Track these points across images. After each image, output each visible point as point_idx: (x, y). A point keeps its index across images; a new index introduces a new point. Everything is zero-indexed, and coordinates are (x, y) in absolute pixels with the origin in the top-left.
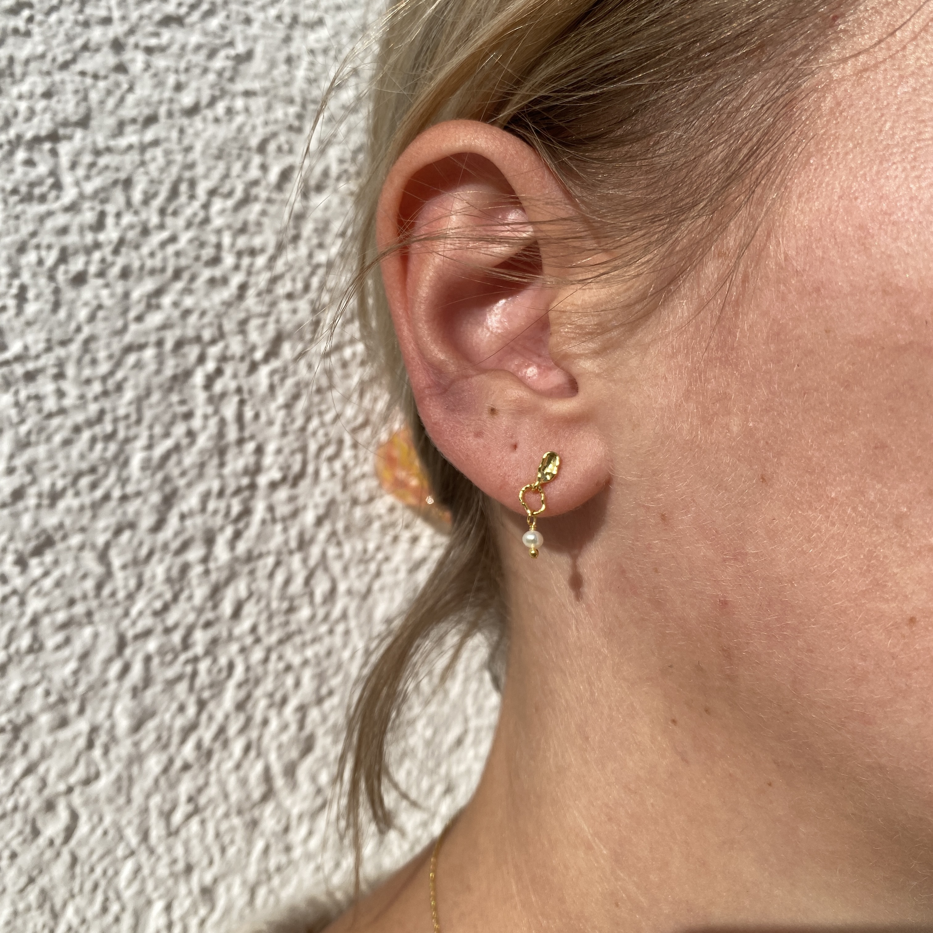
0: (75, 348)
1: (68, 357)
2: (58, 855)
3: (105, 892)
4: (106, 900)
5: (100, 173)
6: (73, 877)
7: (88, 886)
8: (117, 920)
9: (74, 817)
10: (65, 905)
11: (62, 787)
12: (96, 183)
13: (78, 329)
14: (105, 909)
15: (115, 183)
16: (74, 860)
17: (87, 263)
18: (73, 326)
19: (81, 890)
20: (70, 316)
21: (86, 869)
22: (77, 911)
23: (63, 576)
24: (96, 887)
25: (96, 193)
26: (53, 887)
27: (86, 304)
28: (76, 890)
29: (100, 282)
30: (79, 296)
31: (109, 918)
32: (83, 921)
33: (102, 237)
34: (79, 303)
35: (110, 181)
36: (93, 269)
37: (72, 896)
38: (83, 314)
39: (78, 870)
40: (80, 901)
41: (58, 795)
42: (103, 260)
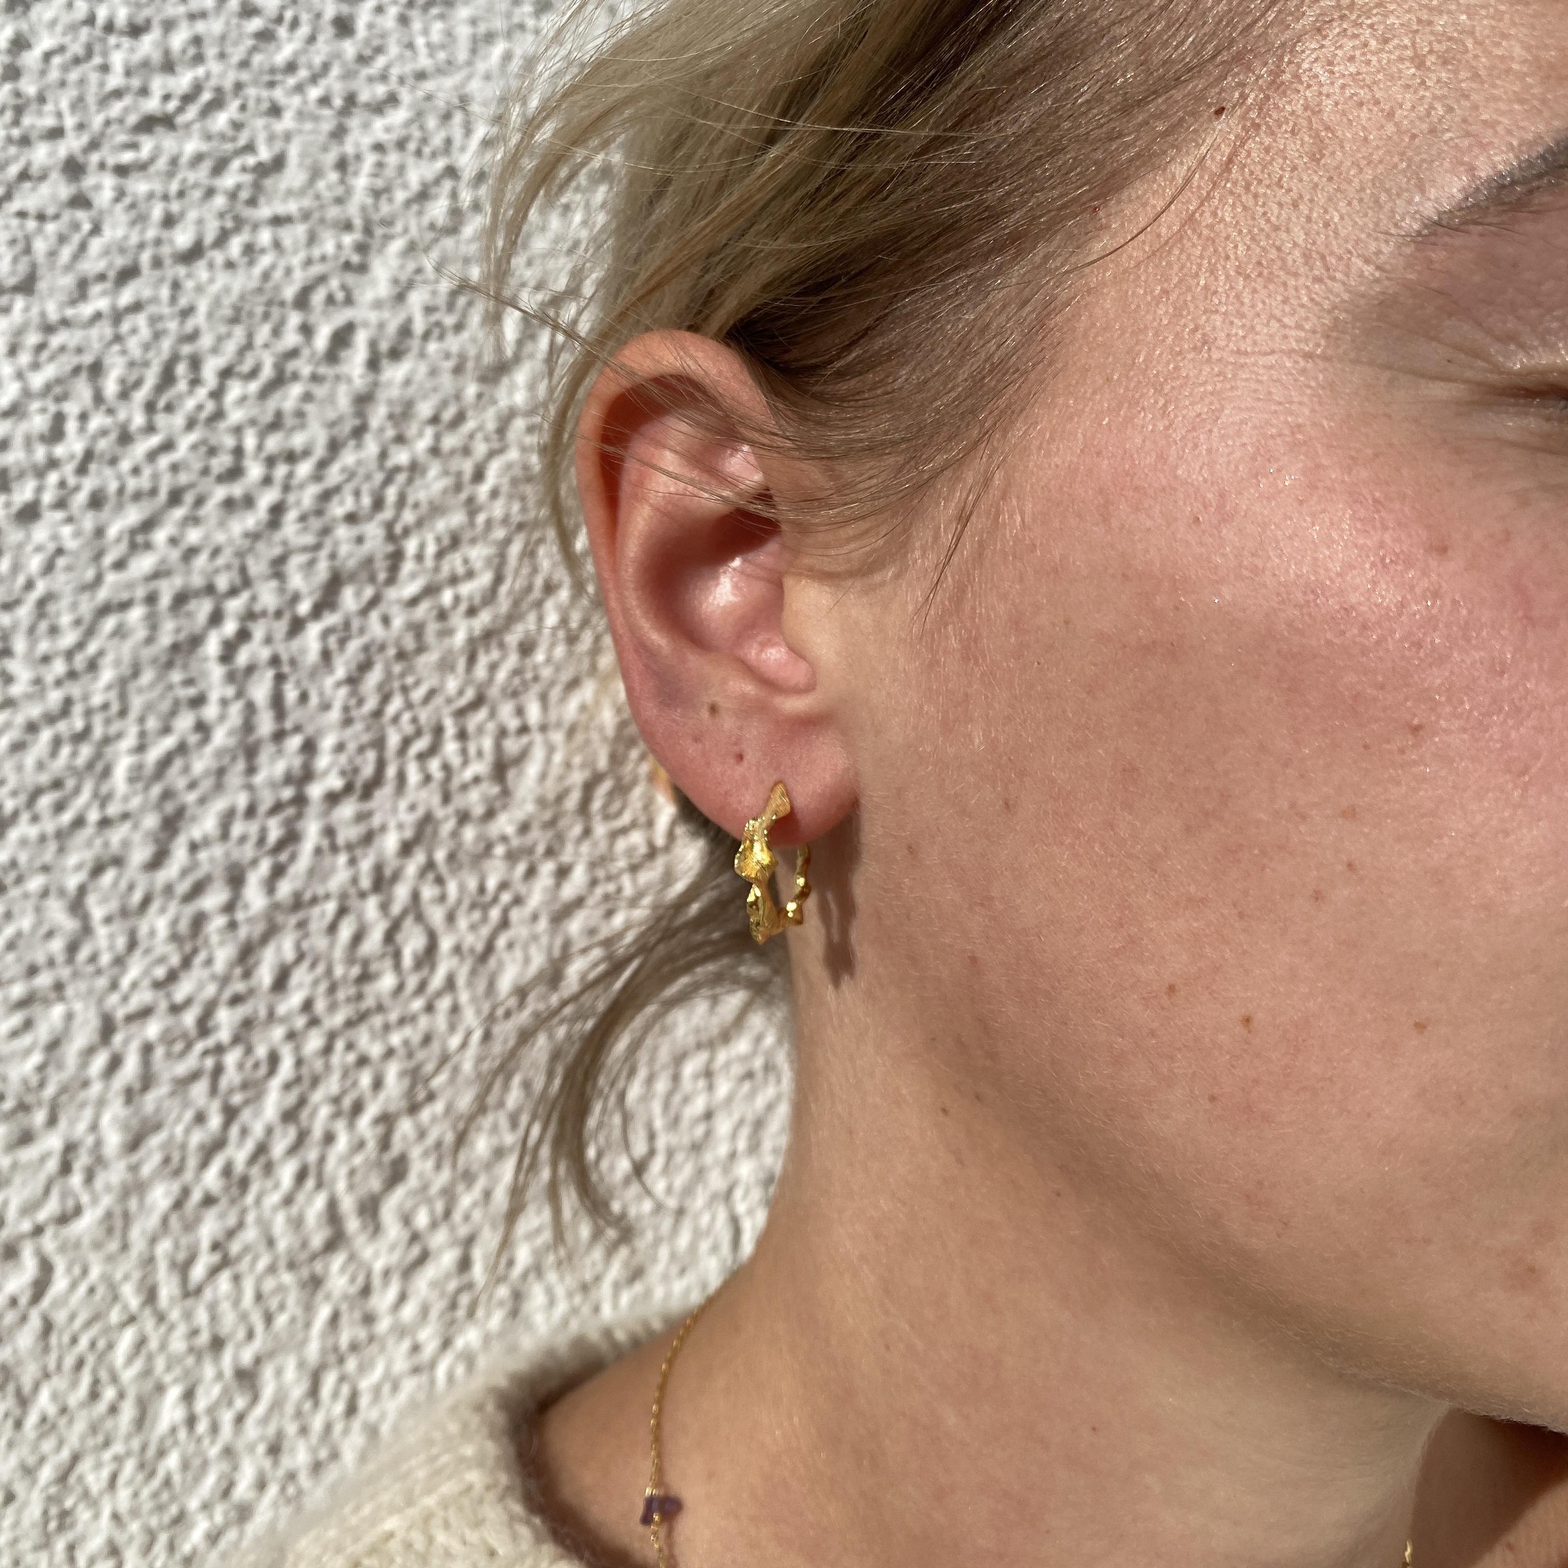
0: (24, 612)
1: (14, 627)
2: (24, 1319)
3: (95, 1371)
4: (96, 1382)
5: (52, 358)
6: (46, 1349)
7: (69, 1362)
8: (113, 1410)
9: (46, 1268)
10: (36, 1387)
11: (26, 1226)
12: (49, 372)
13: (29, 585)
14: (94, 1395)
15: (77, 370)
16: (48, 1327)
17: (39, 490)
18: (21, 580)
19: (59, 1367)
20: (16, 568)
21: (66, 1339)
22: (55, 1396)
23: (19, 935)
24: (80, 1364)
25: (48, 388)
26: (19, 1363)
27: (39, 549)
28: (52, 1365)
29: (59, 515)
30: (28, 537)
31: (102, 1407)
32: (64, 1410)
33: (59, 451)
34: (29, 548)
35: (68, 368)
36: (48, 498)
37: (47, 1375)
38: (35, 563)
39: (54, 1340)
40: (59, 1382)
41: (22, 1237)
42: (62, 484)
